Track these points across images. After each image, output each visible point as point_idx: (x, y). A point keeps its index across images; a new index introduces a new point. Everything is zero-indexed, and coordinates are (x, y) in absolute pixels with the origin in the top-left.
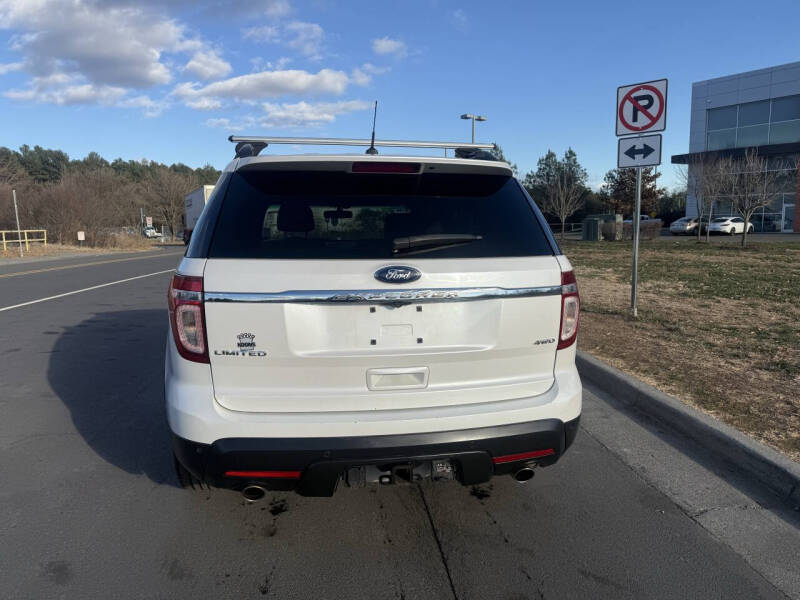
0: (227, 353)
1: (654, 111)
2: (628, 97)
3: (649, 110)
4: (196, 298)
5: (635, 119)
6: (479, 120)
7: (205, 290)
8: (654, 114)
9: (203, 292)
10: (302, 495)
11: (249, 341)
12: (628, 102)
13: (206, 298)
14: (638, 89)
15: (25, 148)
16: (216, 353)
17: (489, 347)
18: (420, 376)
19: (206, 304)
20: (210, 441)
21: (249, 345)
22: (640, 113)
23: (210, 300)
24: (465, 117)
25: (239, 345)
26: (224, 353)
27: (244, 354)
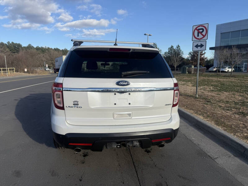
0: (70, 107)
1: (204, 33)
2: (196, 29)
4: (60, 90)
5: (198, 36)
6: (150, 35)
7: (63, 87)
8: (204, 35)
9: (63, 88)
10: (93, 151)
11: (77, 103)
12: (196, 31)
13: (63, 90)
14: (199, 26)
15: (9, 42)
16: (66, 107)
17: (151, 106)
18: (129, 115)
19: (63, 91)
20: (64, 134)
21: (76, 104)
22: (199, 34)
23: (65, 90)
24: (145, 35)
25: (74, 104)
26: (69, 107)
27: (75, 107)
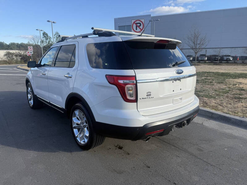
0: (144, 98)
1: (141, 27)
2: (134, 23)
3: (140, 27)
5: (136, 29)
6: (54, 23)
7: (137, 79)
8: (142, 29)
12: (134, 24)
13: (138, 82)
14: (137, 21)
16: (140, 99)
17: (190, 89)
18: (181, 99)
19: (138, 84)
20: (142, 126)
21: (149, 95)
22: (138, 28)
24: (48, 21)
25: (147, 95)
26: (142, 98)
27: (148, 98)
